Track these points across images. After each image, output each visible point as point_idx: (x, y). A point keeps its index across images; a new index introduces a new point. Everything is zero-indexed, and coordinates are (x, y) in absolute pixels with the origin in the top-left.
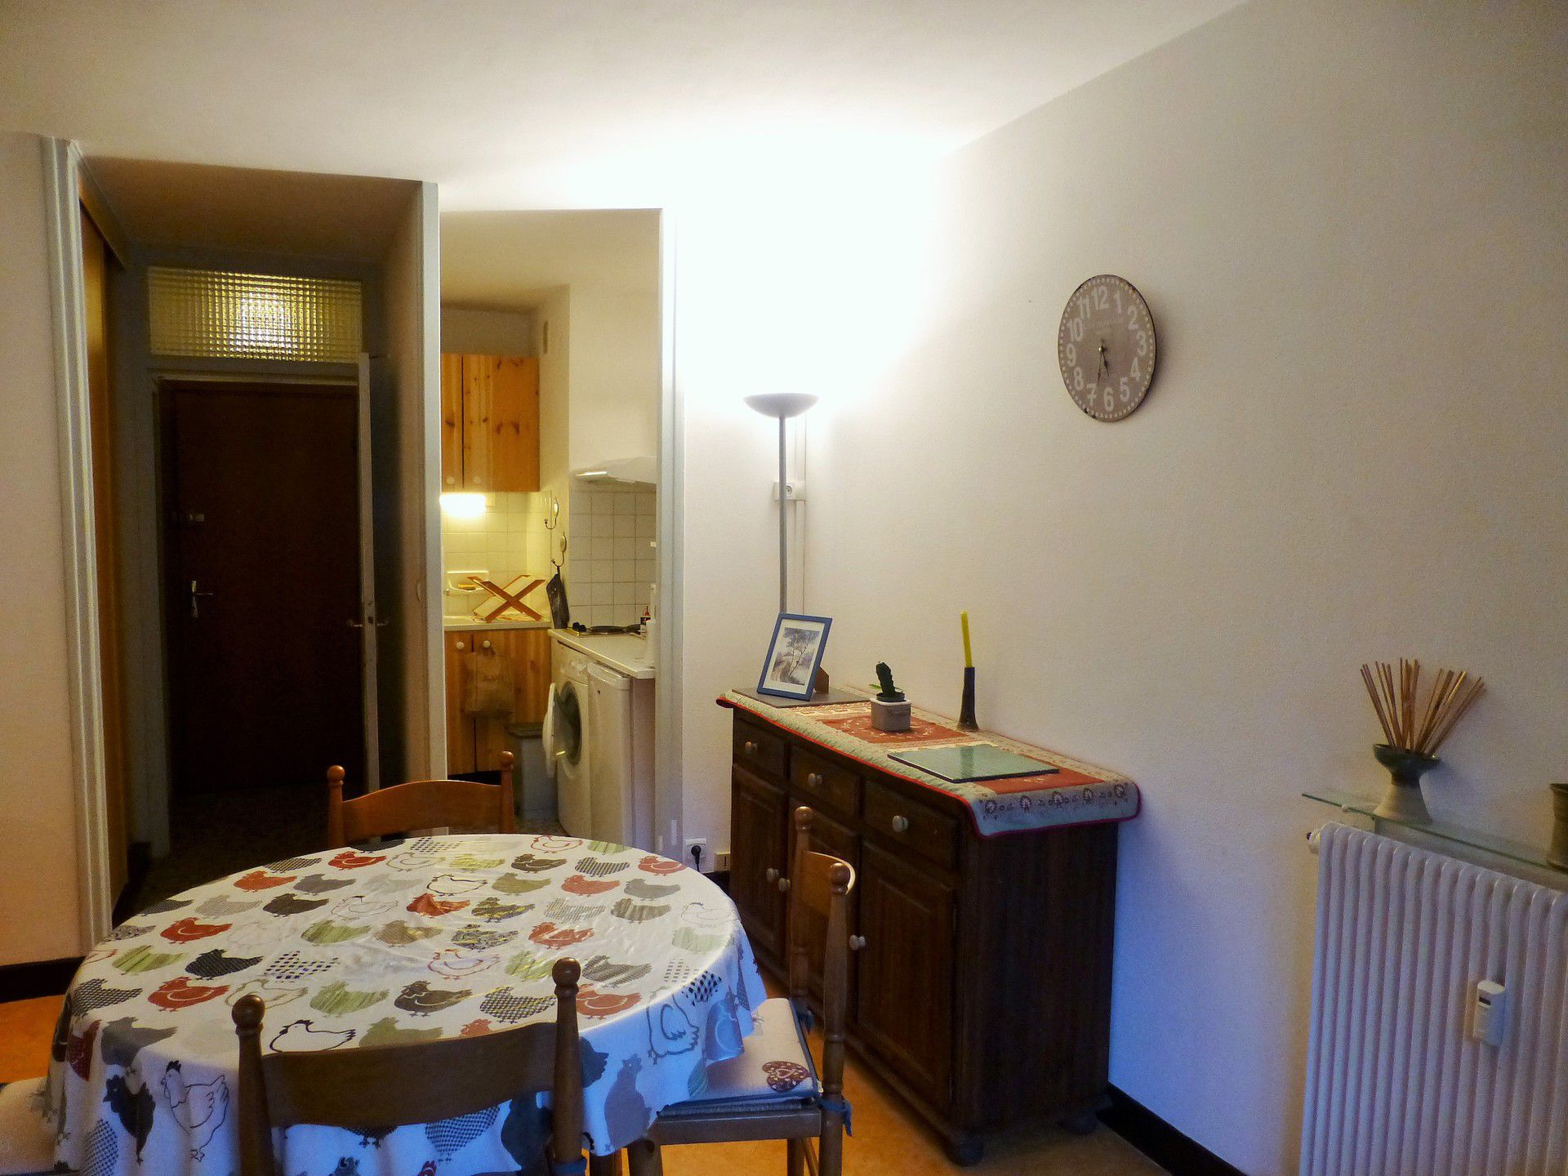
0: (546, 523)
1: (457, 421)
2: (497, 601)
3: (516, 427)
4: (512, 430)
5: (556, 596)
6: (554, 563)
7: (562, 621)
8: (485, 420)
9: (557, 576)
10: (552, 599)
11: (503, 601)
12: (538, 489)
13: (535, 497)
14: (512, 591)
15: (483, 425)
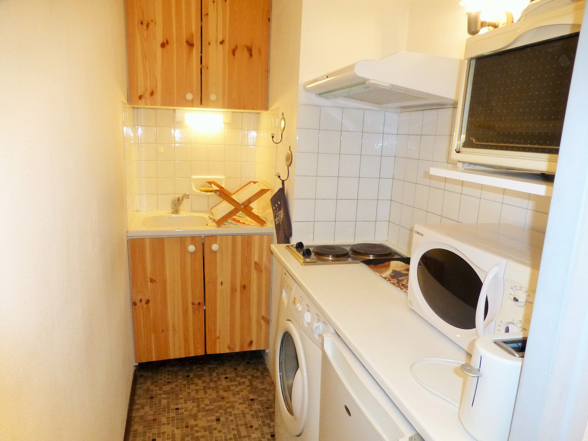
0: (273, 137)
1: (196, 42)
2: (225, 207)
3: (250, 50)
4: (246, 53)
5: (280, 210)
6: (279, 177)
7: (285, 236)
8: (222, 42)
9: (282, 190)
10: (276, 211)
11: (231, 207)
12: (266, 108)
13: (265, 116)
14: (241, 198)
15: (220, 47)
